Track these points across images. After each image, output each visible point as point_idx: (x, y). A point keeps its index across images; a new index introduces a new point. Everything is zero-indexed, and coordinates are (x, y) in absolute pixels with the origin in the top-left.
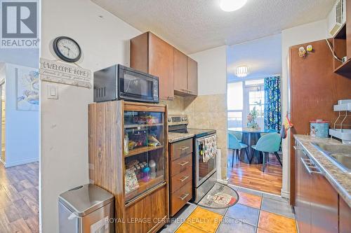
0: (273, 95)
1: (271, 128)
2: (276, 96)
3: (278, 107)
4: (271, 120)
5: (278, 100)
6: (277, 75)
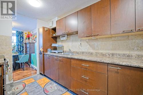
0: (20, 39)
1: (19, 53)
2: (22, 39)
3: (23, 44)
4: (19, 49)
5: (22, 41)
6: (22, 31)
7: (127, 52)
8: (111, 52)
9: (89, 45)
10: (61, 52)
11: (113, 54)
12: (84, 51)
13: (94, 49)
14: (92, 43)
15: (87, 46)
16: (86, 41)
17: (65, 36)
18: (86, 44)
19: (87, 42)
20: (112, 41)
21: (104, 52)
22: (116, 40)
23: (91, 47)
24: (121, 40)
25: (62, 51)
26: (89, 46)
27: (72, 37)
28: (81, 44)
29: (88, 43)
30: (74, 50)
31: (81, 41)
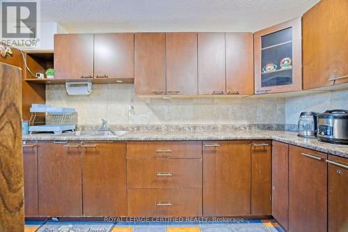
7: (212, 123)
8: (191, 123)
9: (153, 110)
10: (71, 130)
11: (195, 128)
12: (140, 123)
13: (162, 118)
14: (159, 107)
15: (149, 113)
16: (144, 101)
17: (87, 85)
18: (147, 107)
19: (147, 104)
20: (194, 104)
21: (181, 124)
22: (198, 104)
23: (156, 115)
24: (204, 104)
25: (73, 127)
26: (151, 113)
27: (105, 90)
28: (132, 107)
29: (150, 108)
30: (114, 123)
31: (132, 101)
